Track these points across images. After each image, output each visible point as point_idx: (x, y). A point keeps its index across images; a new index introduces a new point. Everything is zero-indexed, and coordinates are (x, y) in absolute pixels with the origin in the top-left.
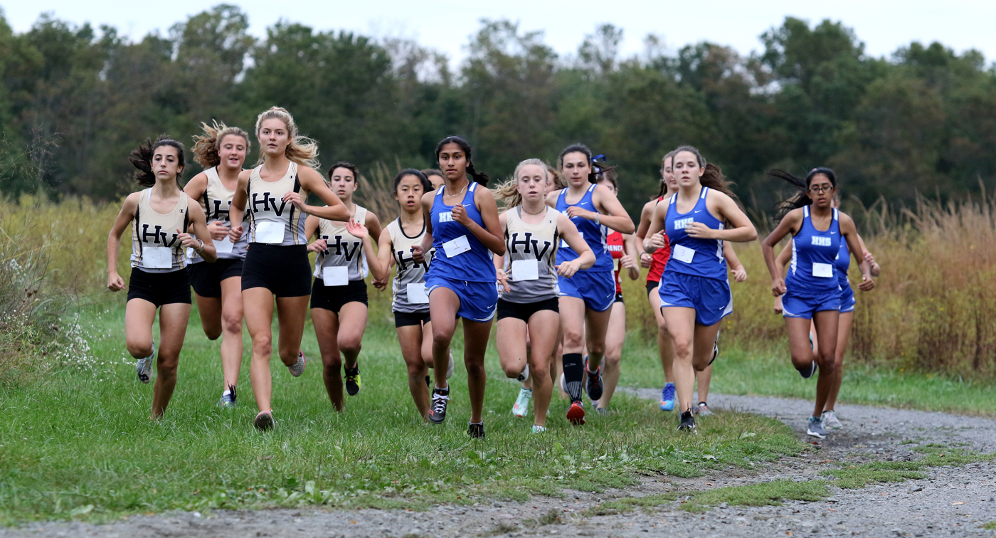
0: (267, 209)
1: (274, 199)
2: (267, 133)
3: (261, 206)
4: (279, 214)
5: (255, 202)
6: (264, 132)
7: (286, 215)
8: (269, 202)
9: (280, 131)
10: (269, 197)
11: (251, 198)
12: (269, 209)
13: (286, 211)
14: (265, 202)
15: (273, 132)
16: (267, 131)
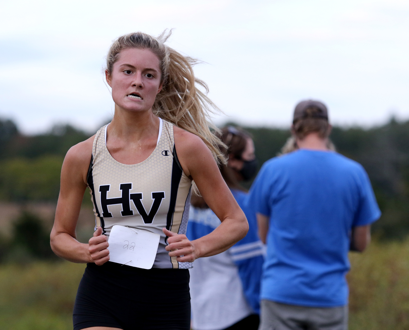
0: (127, 212)
1: (139, 196)
2: (129, 72)
3: (116, 209)
4: (148, 219)
5: (105, 202)
6: (122, 71)
7: (160, 222)
8: (131, 202)
9: (151, 72)
10: (131, 192)
11: (98, 194)
12: (131, 213)
13: (161, 215)
14: (124, 201)
15: (139, 73)
16: (128, 69)
